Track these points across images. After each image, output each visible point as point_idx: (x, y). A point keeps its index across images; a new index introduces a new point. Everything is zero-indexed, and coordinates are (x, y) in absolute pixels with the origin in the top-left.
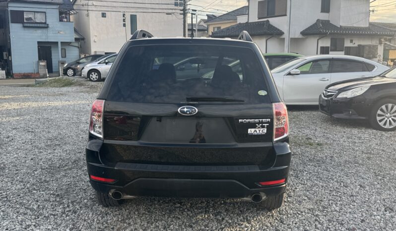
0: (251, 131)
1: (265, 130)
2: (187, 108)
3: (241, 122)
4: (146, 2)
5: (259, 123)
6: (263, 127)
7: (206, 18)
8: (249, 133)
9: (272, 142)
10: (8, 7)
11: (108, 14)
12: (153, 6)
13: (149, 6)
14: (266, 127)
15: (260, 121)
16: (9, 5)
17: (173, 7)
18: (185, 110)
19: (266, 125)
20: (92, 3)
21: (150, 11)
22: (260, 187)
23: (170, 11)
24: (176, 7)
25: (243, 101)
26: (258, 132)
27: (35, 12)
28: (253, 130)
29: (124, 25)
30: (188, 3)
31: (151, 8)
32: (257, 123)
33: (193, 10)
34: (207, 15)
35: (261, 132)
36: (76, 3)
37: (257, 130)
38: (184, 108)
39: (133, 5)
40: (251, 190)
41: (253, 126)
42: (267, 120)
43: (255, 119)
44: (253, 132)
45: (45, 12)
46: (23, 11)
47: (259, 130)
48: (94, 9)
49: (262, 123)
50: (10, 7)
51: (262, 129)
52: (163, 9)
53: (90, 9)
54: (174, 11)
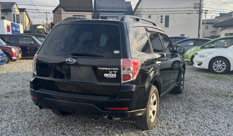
0: (106, 75)
1: (115, 75)
2: (70, 59)
3: (100, 70)
4: (176, 8)
5: (111, 71)
6: (113, 73)
7: (219, 15)
8: (105, 76)
9: (121, 83)
10: (99, 15)
11: (152, 16)
12: (180, 9)
13: (178, 10)
14: (115, 73)
15: (111, 69)
16: (100, 14)
17: (193, 9)
18: (69, 60)
19: (115, 72)
20: (144, 10)
21: (178, 12)
22: (108, 111)
23: (190, 12)
24: (195, 10)
25: (103, 57)
26: (111, 76)
27: (112, 17)
28: (107, 75)
29: (162, 22)
30: (203, 6)
31: (178, 11)
32: (110, 70)
33: (205, 11)
34: (220, 14)
35: (112, 76)
36: (136, 11)
37: (110, 75)
38: (69, 59)
39: (167, 10)
40: (103, 111)
41: (107, 72)
42: (116, 69)
43: (108, 68)
44: (107, 76)
45: (118, 17)
46: (107, 17)
47: (111, 75)
48: (144, 14)
49: (113, 70)
50: (101, 14)
51: (113, 75)
52: (185, 11)
53: (142, 14)
54: (192, 12)
